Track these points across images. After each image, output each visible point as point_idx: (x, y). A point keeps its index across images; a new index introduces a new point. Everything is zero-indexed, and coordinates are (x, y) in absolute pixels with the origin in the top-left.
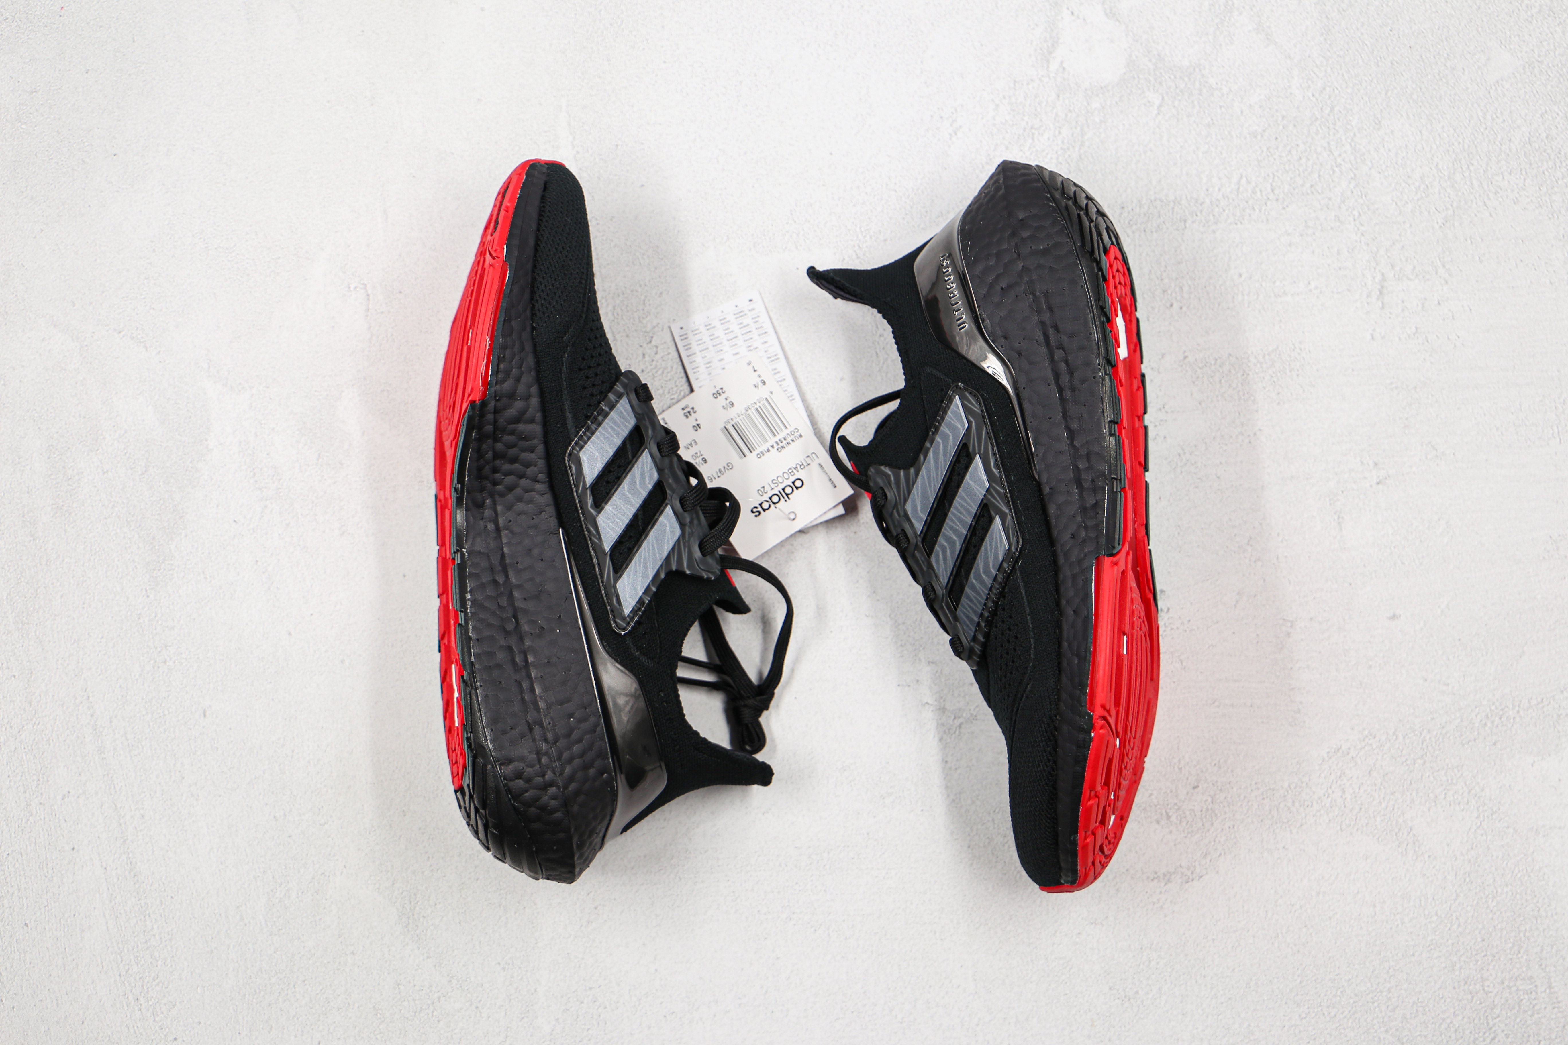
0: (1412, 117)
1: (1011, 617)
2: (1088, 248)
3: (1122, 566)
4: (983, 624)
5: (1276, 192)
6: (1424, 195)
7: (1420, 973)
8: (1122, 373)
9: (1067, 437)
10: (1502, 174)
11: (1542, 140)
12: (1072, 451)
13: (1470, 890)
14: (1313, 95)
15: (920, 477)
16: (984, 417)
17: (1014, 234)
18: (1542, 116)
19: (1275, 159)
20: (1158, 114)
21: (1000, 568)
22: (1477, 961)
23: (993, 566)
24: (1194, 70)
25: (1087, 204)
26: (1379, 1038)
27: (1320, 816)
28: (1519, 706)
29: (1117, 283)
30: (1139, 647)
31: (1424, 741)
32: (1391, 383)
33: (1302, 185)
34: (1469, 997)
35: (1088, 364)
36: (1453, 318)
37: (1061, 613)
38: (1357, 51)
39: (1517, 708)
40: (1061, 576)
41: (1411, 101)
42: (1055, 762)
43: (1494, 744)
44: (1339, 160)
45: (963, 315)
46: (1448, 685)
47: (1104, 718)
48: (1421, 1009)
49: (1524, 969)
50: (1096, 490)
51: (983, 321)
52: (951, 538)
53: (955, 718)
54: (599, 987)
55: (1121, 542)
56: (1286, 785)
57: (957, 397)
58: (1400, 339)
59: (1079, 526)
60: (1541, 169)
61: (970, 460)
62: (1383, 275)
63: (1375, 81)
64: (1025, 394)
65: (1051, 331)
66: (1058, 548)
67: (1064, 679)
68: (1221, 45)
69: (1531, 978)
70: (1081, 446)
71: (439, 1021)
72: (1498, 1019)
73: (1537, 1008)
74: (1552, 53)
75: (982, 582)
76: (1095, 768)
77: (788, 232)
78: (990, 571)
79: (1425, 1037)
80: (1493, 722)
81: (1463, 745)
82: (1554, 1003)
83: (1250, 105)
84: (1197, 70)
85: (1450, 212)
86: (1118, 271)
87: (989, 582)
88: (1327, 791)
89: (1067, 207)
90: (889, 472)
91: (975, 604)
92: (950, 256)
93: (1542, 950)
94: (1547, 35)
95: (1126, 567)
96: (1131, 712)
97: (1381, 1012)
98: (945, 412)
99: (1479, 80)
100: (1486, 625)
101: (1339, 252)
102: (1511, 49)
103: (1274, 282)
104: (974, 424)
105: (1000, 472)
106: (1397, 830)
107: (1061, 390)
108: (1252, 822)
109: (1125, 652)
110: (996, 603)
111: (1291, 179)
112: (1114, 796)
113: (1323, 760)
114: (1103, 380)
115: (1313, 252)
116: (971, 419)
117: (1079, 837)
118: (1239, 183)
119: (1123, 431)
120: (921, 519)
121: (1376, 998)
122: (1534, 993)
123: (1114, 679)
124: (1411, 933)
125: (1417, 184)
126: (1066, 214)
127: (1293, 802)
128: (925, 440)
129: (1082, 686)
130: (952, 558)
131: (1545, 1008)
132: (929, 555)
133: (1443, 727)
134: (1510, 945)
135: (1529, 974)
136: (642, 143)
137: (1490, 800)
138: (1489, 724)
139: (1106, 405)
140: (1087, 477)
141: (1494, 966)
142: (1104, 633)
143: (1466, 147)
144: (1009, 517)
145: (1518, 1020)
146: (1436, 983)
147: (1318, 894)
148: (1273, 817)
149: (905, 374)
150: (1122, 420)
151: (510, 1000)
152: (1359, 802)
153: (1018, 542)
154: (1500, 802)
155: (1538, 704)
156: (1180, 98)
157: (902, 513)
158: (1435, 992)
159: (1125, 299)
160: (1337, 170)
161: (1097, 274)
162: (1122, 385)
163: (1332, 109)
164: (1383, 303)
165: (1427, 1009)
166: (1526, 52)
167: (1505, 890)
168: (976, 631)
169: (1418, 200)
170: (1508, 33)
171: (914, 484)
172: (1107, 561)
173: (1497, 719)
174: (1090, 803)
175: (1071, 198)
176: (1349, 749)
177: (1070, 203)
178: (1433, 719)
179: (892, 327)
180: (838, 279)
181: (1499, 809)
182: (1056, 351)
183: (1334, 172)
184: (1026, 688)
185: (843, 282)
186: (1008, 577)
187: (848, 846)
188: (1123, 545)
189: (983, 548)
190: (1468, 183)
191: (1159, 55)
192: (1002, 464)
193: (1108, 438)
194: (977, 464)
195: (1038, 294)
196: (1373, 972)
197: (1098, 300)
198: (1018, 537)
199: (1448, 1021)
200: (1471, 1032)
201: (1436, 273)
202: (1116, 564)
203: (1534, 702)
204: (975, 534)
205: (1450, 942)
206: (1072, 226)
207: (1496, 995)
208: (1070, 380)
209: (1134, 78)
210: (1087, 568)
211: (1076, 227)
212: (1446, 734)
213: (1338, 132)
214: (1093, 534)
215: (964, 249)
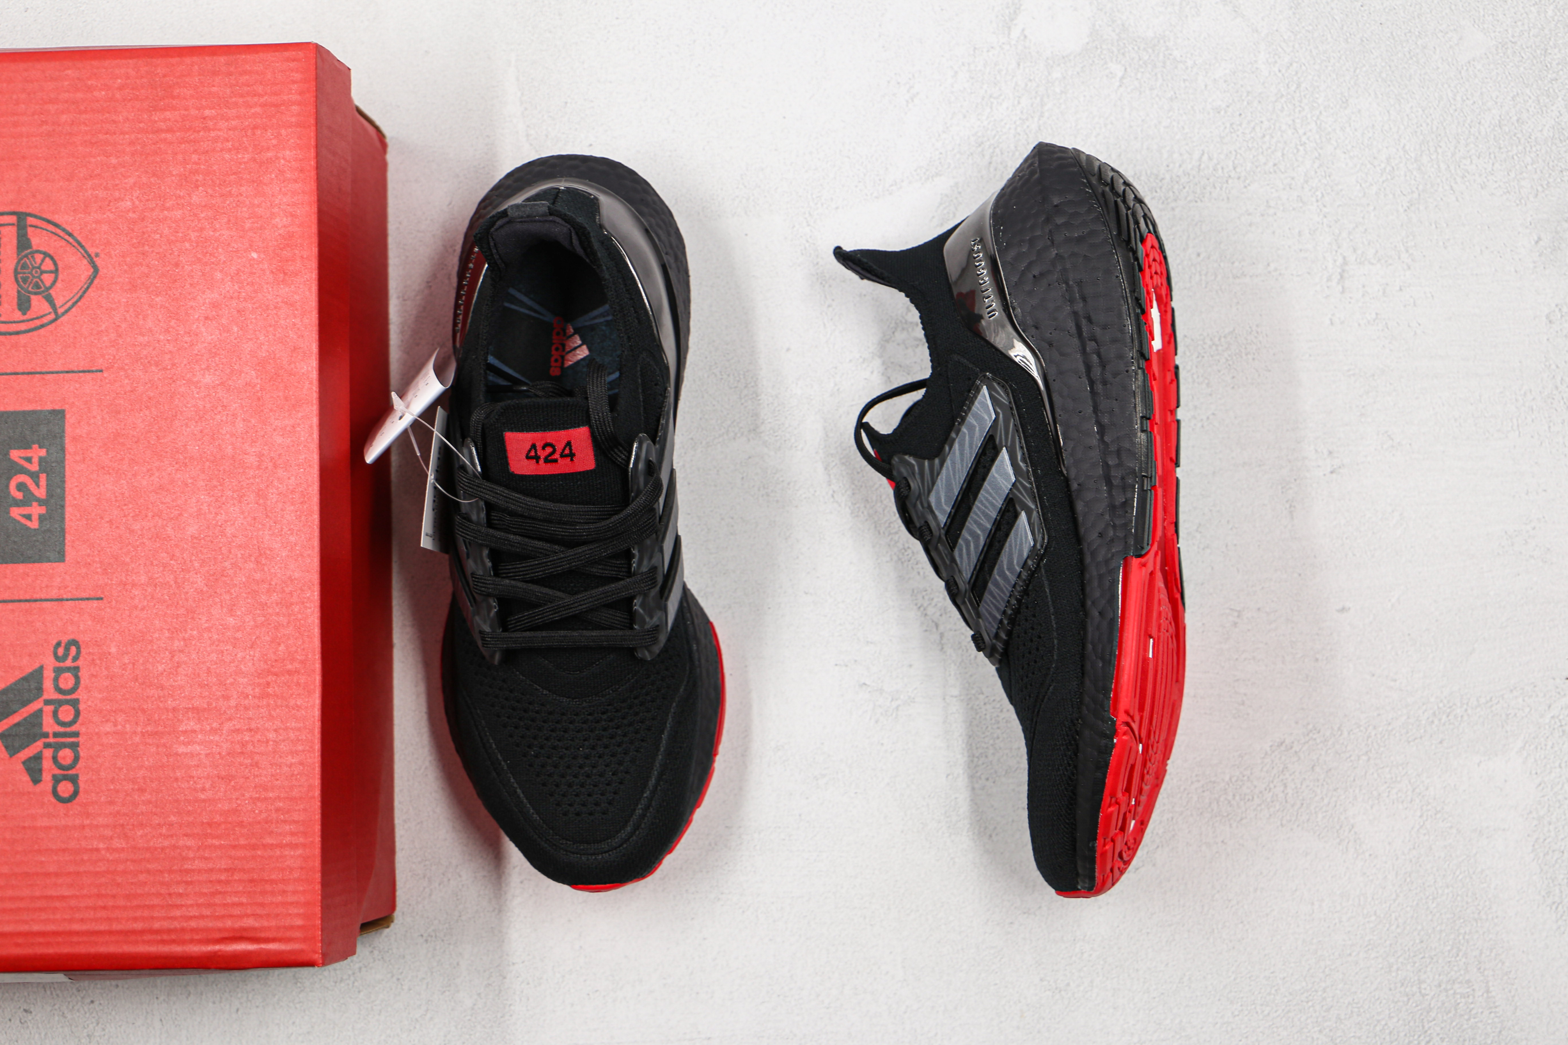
0: (1380, 96)
1: (1034, 616)
2: (1124, 236)
3: (1150, 567)
4: (1006, 622)
5: (1238, 170)
6: (1389, 177)
7: (1357, 973)
8: (1155, 367)
9: (1098, 433)
10: (1470, 157)
11: (1513, 124)
12: (1102, 447)
13: (1410, 890)
14: (1280, 71)
15: (944, 469)
16: (1011, 409)
17: (1048, 220)
18: (1513, 98)
19: (1238, 136)
20: (1121, 86)
21: (1024, 565)
22: (1415, 963)
23: (1018, 563)
24: (1159, 41)
25: (1124, 191)
26: (1313, 1038)
27: (1261, 810)
28: (1467, 704)
29: (1153, 272)
30: (1166, 650)
31: (1369, 737)
32: (1349, 370)
33: (1265, 164)
34: (1405, 999)
35: (1121, 357)
36: (1415, 305)
37: (1086, 614)
38: (1326, 26)
39: (1465, 706)
40: (1087, 576)
41: (1380, 80)
42: (1075, 767)
43: (1441, 742)
44: (1304, 139)
45: (992, 302)
46: (1395, 681)
47: (1128, 724)
48: (1356, 1010)
49: (1462, 972)
50: (1126, 488)
51: (1014, 309)
52: (975, 532)
53: (892, 700)
54: (523, 962)
55: (1150, 543)
56: (1227, 778)
57: (985, 387)
58: (1359, 325)
59: (1107, 525)
60: (1510, 154)
61: (997, 452)
62: (1344, 258)
63: (1343, 57)
64: (1054, 386)
65: (1084, 322)
66: (1085, 546)
67: (1087, 682)
68: (1187, 17)
69: (1468, 982)
70: (1112, 442)
71: (359, 992)
72: (1433, 1023)
73: (1474, 1012)
74: (1526, 34)
75: (1005, 578)
76: (1117, 774)
77: (737, 197)
78: (1014, 568)
79: (1359, 1038)
80: (1440, 720)
81: (1409, 742)
82: (1491, 1008)
83: (1215, 79)
84: (1162, 41)
85: (1416, 195)
86: (1154, 260)
87: (1012, 578)
88: (1268, 785)
89: (1103, 194)
90: (914, 462)
91: (998, 601)
92: (981, 241)
93: (1481, 953)
94: (1522, 15)
95: (1155, 568)
96: (1155, 716)
97: (1315, 1012)
98: (972, 402)
99: (1450, 60)
100: (1437, 621)
101: (1300, 234)
102: (1484, 28)
103: (1233, 263)
104: (1001, 416)
105: (1027, 466)
106: (1338, 827)
107: (1092, 383)
108: (1192, 815)
109: (1151, 656)
110: (1019, 601)
111: (1254, 157)
112: (1136, 801)
113: (1266, 754)
114: (1136, 374)
115: (1274, 233)
116: (999, 410)
117: (1098, 844)
118: (1200, 159)
119: (1155, 427)
120: (945, 511)
121: (1311, 998)
122: (1471, 997)
123: (1139, 684)
124: (1349, 932)
125: (1383, 165)
126: (1102, 201)
127: (1234, 795)
128: (951, 430)
129: (1106, 690)
130: (976, 552)
131: (1482, 1012)
132: (952, 549)
133: (1389, 724)
134: (1449, 948)
135: (1467, 978)
136: (592, 101)
137: (1435, 799)
138: (1436, 722)
139: (1138, 400)
140: (1116, 474)
141: (1432, 968)
142: (1130, 636)
143: (1435, 129)
144: (1035, 514)
145: (1454, 1024)
146: (1372, 983)
147: (1256, 890)
148: (1212, 810)
149: (931, 361)
150: (1154, 415)
151: (432, 973)
152: (1301, 798)
153: (1043, 539)
154: (1444, 802)
155: (1487, 702)
156: (1142, 70)
157: (926, 505)
158: (1370, 993)
159: (1161, 289)
160: (1301, 148)
161: (1133, 264)
162: (1155, 379)
163: (1299, 86)
164: (1343, 287)
165: (1362, 1010)
166: (1499, 32)
167: (1446, 891)
168: (999, 628)
169: (1383, 182)
170: (1482, 13)
171: (938, 474)
172: (1135, 562)
173: (1444, 717)
174: (1110, 809)
175: (1108, 184)
176: (1293, 743)
177: (1107, 189)
178: (1379, 715)
179: (920, 312)
180: (865, 260)
181: (1443, 809)
182: (1088, 342)
183: (1298, 150)
184: (1048, 689)
185: (871, 264)
186: (1032, 574)
187: (780, 827)
188: (1152, 545)
189: (1007, 544)
190: (1435, 166)
191: (1123, 25)
192: (1029, 457)
193: (1139, 434)
194: (1003, 457)
195: (1071, 283)
196: (1308, 970)
197: (1133, 291)
198: (1043, 534)
199: (1383, 1023)
200: (1405, 1035)
201: (1399, 258)
202: (1144, 565)
203: (1483, 700)
204: (1000, 529)
205: (1388, 942)
206: (1108, 213)
207: (1432, 998)
208: (1102, 374)
209: (1097, 48)
210: (1114, 569)
211: (1113, 214)
212: (1392, 730)
213: (1304, 109)
214: (1120, 534)
215: (996, 234)
